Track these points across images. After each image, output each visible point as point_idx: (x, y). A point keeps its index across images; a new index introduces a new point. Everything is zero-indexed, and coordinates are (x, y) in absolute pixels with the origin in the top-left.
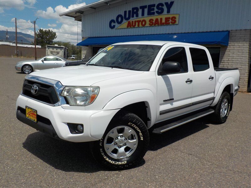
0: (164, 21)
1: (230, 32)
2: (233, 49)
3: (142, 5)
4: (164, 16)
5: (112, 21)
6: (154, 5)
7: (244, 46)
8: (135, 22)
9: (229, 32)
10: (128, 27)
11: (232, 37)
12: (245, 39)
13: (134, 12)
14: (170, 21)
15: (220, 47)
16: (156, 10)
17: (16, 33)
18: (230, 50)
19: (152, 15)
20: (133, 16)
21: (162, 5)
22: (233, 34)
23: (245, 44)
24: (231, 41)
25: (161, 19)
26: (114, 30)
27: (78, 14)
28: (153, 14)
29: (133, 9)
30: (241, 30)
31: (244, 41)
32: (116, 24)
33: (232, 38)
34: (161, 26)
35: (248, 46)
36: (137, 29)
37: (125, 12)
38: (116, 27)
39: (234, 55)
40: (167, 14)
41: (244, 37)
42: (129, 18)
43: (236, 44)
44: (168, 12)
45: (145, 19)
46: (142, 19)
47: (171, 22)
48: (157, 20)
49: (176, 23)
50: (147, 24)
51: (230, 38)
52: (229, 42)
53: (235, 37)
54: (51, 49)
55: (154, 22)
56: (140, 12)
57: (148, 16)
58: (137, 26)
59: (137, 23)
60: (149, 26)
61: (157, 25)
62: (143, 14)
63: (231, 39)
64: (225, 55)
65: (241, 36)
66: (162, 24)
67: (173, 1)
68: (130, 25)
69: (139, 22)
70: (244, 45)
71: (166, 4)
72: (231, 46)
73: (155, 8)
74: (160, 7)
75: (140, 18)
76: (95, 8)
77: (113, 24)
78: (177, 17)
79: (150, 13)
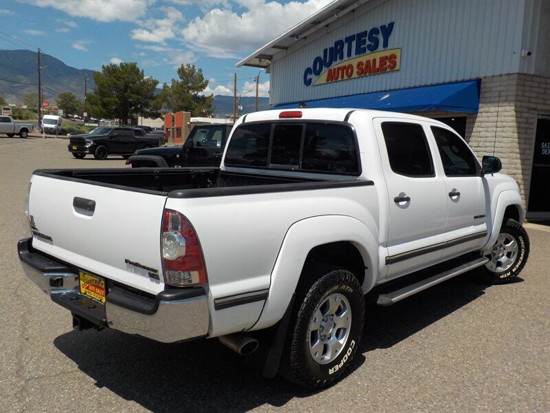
0: (378, 66)
1: (483, 81)
2: (486, 119)
3: (348, 35)
4: (378, 55)
5: (308, 71)
6: (365, 34)
7: (506, 113)
9: (478, 82)
10: (328, 80)
11: (485, 92)
12: (508, 96)
14: (388, 64)
15: (466, 115)
16: (368, 43)
17: (235, 97)
18: (481, 122)
19: (362, 55)
20: (336, 59)
22: (487, 85)
23: (508, 108)
24: (483, 103)
26: (310, 87)
27: (267, 62)
28: (364, 51)
29: (337, 43)
30: (501, 75)
31: (506, 101)
32: (312, 76)
33: (486, 95)
34: (374, 75)
35: (514, 113)
36: (341, 83)
37: (325, 51)
38: (313, 82)
39: (488, 134)
40: (383, 49)
41: (507, 90)
42: (330, 64)
43: (492, 109)
45: (352, 62)
47: (389, 66)
48: (368, 62)
49: (396, 68)
51: (481, 95)
52: (480, 105)
53: (491, 92)
55: (364, 67)
56: (346, 48)
57: (357, 56)
58: (340, 79)
59: (340, 73)
60: (358, 78)
61: (367, 74)
62: (349, 54)
63: (483, 98)
64: (473, 134)
65: (501, 89)
66: (375, 71)
67: (392, 21)
69: (343, 69)
70: (506, 111)
72: (484, 114)
73: (367, 38)
74: (374, 35)
76: (286, 48)
77: (309, 77)
79: (360, 51)
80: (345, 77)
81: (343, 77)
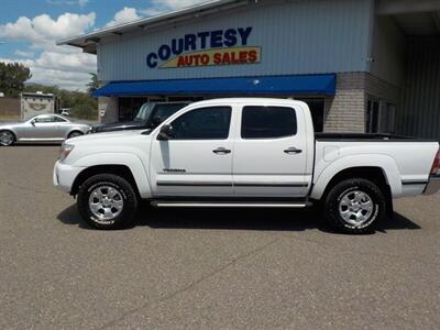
0: (237, 57)
1: (338, 75)
2: (343, 100)
3: (200, 31)
5: (152, 55)
6: (221, 32)
8: (191, 57)
9: (335, 74)
11: (340, 82)
12: (358, 85)
13: (189, 41)
15: (324, 96)
16: (224, 39)
18: (337, 102)
20: (187, 49)
21: (233, 32)
22: (341, 78)
23: (359, 93)
24: (339, 89)
25: (233, 54)
26: (156, 69)
27: (90, 43)
28: (221, 45)
29: (187, 37)
30: (352, 72)
31: (357, 88)
32: (159, 60)
35: (363, 96)
36: (195, 68)
37: (174, 41)
38: (158, 65)
39: (344, 109)
41: (357, 82)
43: (346, 93)
44: (244, 43)
45: (207, 53)
46: (201, 54)
48: (226, 55)
50: (211, 62)
51: (337, 84)
52: (337, 91)
53: (345, 82)
54: (30, 101)
56: (198, 41)
59: (194, 60)
62: (203, 46)
63: (339, 86)
64: (331, 109)
65: (353, 80)
66: (235, 62)
67: (250, 26)
68: (181, 63)
69: (197, 57)
70: (357, 95)
71: (241, 30)
72: (339, 97)
75: (199, 51)
76: (120, 34)
77: (153, 60)
78: (258, 50)
79: (214, 45)
80: (200, 64)
81: (197, 63)
